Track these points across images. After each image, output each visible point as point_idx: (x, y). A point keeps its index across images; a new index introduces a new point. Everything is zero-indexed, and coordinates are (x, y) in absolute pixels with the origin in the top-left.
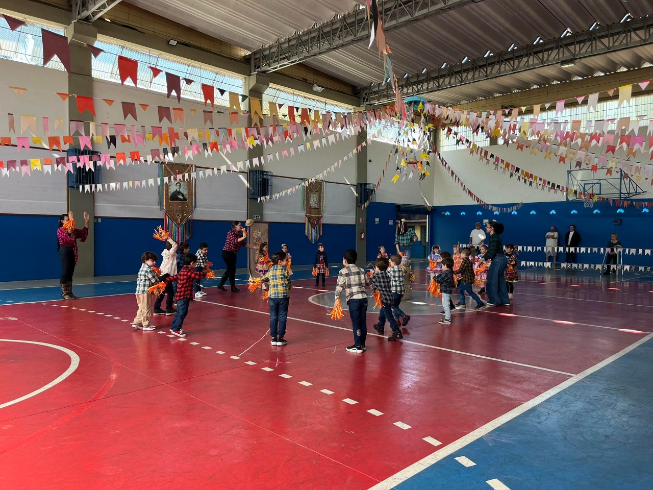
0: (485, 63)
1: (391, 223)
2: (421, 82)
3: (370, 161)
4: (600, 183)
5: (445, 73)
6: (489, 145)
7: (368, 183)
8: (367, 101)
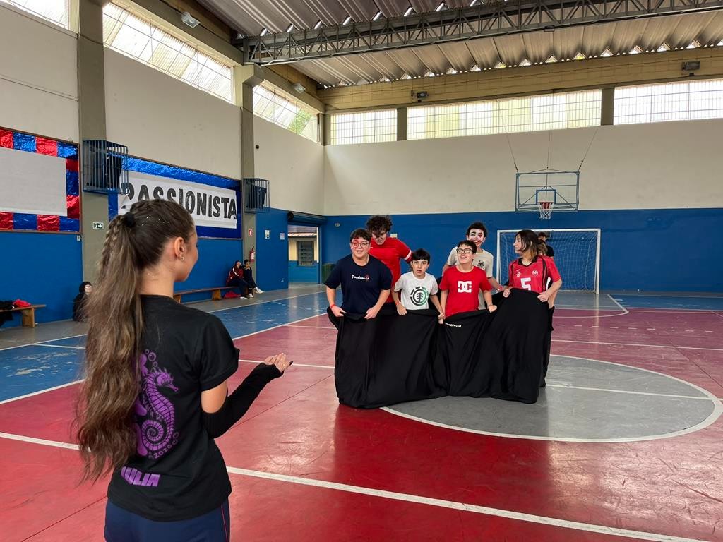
0: (438, 20)
1: (282, 237)
2: (341, 38)
3: (257, 147)
4: (555, 190)
5: (379, 27)
6: (396, 140)
7: (256, 177)
8: (254, 58)
